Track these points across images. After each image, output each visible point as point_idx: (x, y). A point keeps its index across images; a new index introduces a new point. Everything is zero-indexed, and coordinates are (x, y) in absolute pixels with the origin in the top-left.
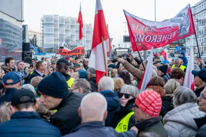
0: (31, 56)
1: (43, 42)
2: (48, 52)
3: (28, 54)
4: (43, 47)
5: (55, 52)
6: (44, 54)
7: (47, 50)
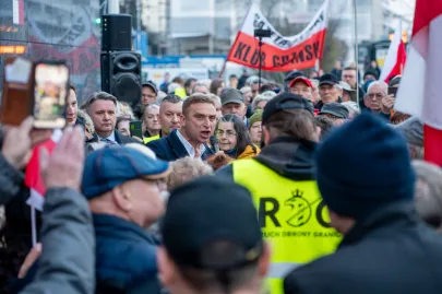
0: (137, 71)
1: (168, 11)
2: (190, 53)
3: (125, 61)
4: (168, 32)
5: (217, 53)
6: (175, 61)
7: (184, 46)
